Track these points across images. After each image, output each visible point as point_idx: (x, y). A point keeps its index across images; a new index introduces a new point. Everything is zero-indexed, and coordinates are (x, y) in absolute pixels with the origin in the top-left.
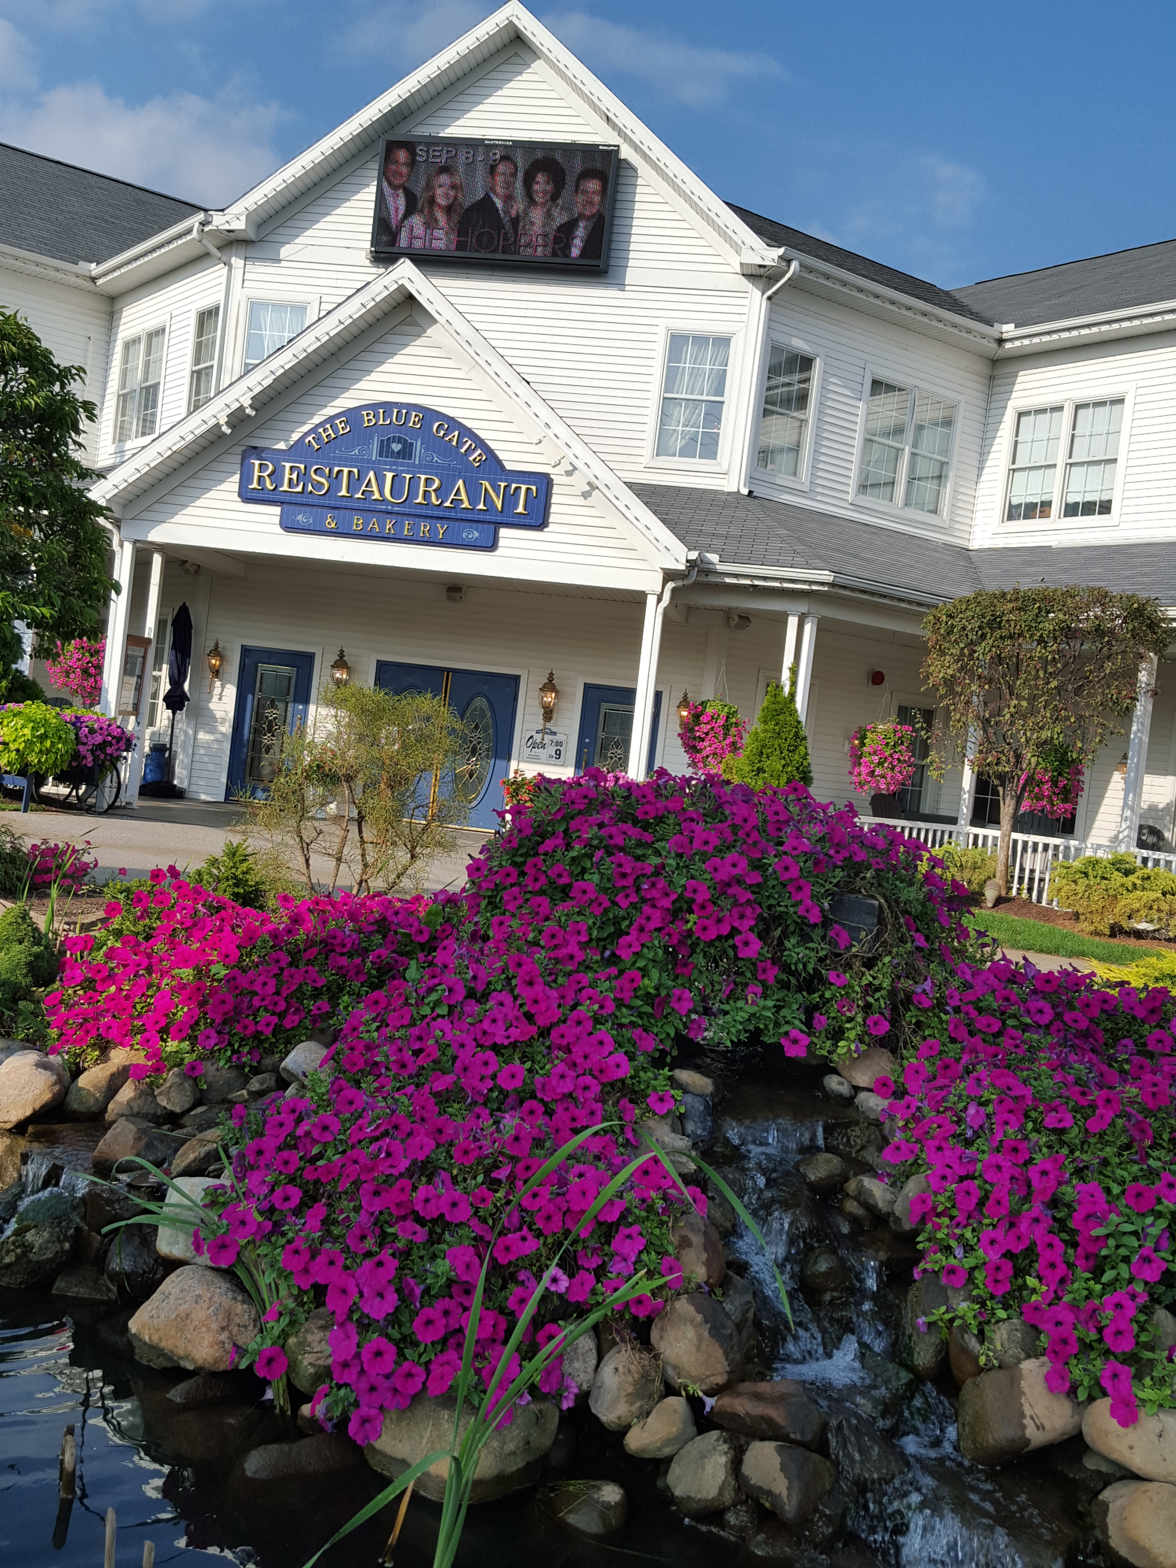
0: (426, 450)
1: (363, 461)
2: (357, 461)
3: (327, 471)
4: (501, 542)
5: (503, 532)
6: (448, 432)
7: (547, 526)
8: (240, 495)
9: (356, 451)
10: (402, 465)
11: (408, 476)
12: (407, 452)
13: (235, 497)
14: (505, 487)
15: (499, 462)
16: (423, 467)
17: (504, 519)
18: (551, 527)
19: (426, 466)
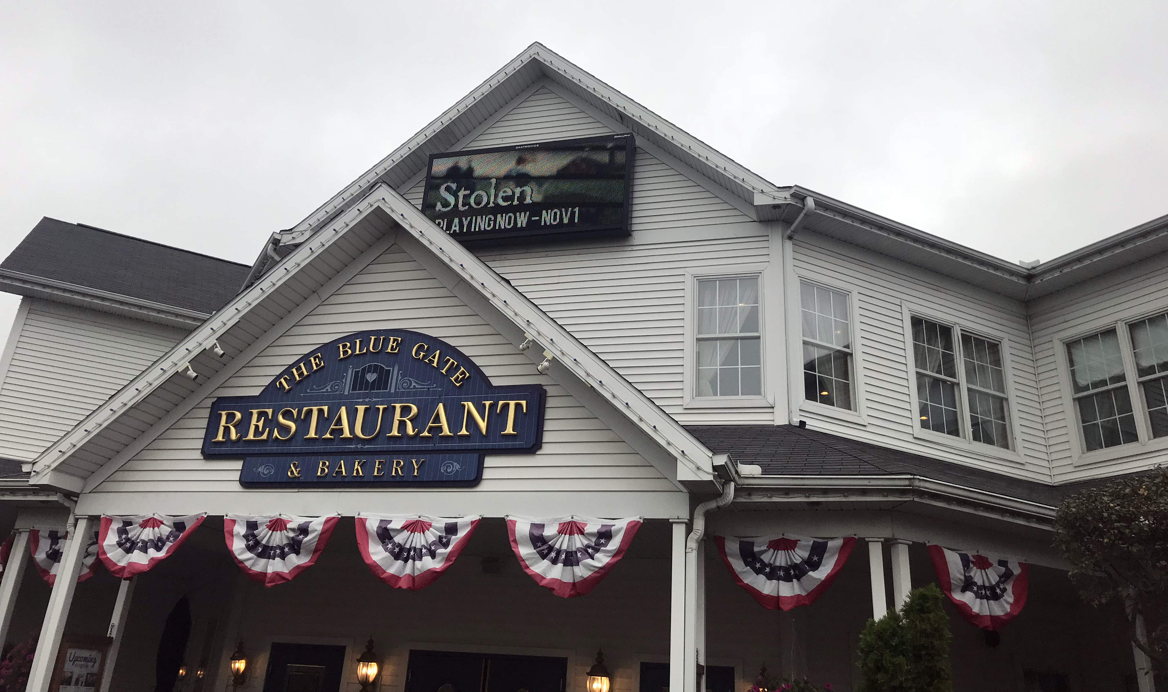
0: (403, 376)
1: (334, 397)
2: (328, 398)
3: (295, 412)
4: (487, 474)
5: (489, 461)
6: (428, 352)
7: (540, 448)
8: (203, 452)
9: (328, 388)
10: (377, 396)
11: (381, 407)
12: (383, 381)
13: (198, 455)
14: (491, 406)
15: (485, 379)
16: (399, 396)
17: (491, 444)
18: (546, 449)
19: (402, 394)
